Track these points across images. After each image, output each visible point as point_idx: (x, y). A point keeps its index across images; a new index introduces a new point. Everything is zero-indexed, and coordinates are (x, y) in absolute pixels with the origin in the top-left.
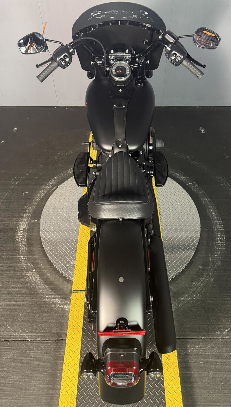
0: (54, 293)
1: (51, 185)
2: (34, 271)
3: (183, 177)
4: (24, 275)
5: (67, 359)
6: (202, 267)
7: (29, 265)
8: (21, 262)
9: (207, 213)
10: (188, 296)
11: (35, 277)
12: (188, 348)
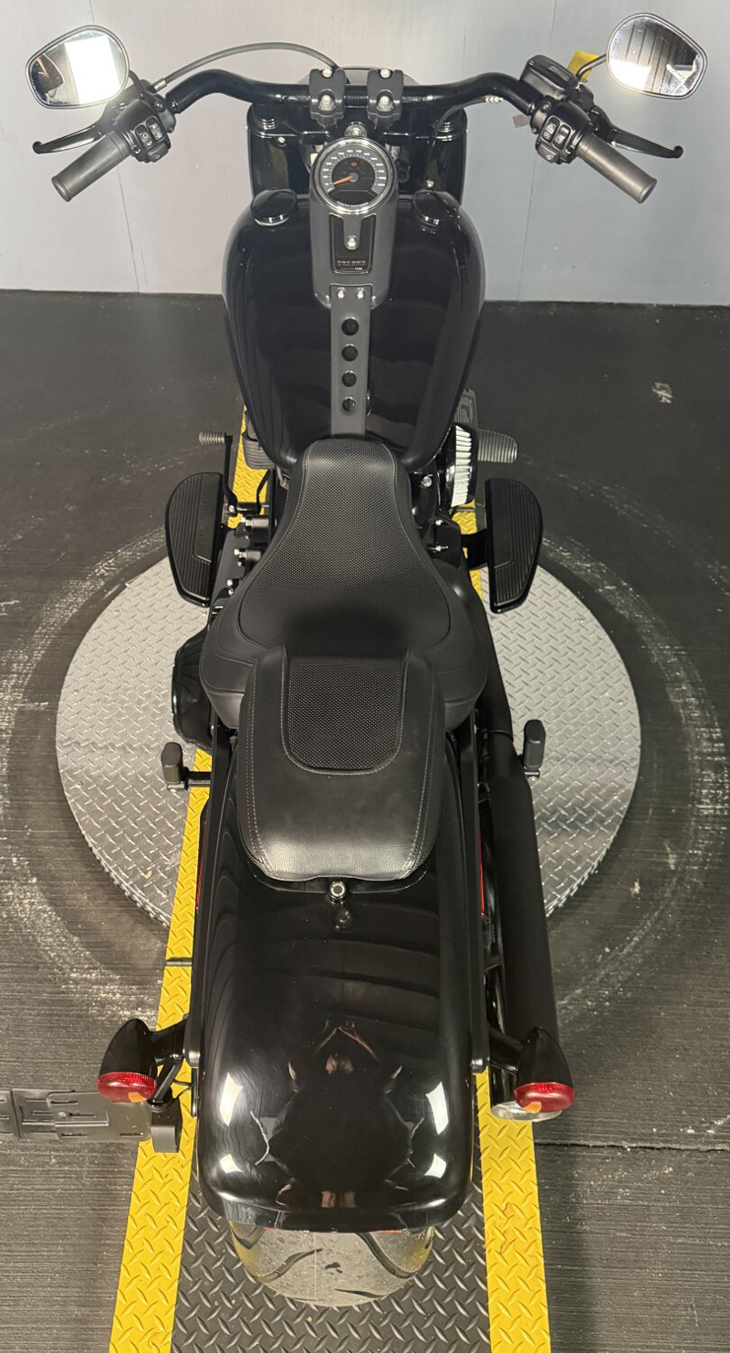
0: (98, 964)
2: (32, 884)
3: (585, 561)
6: (641, 890)
7: (14, 860)
9: (667, 697)
11: (33, 903)
12: (576, 1180)
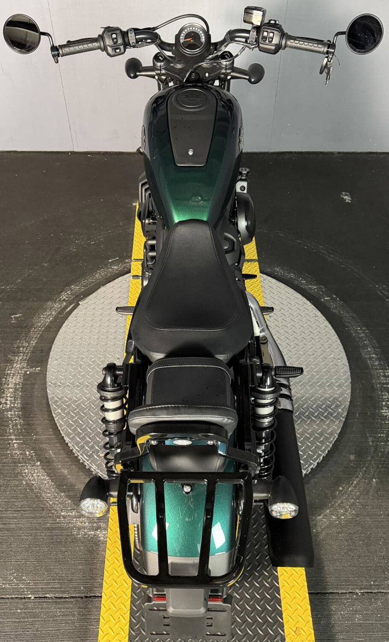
0: (75, 507)
1: (64, 300)
2: (38, 466)
3: (314, 285)
4: (18, 473)
5: (105, 633)
6: (355, 457)
7: (27, 453)
8: (11, 448)
9: (361, 354)
10: (330, 512)
11: (39, 476)
12: (334, 612)
